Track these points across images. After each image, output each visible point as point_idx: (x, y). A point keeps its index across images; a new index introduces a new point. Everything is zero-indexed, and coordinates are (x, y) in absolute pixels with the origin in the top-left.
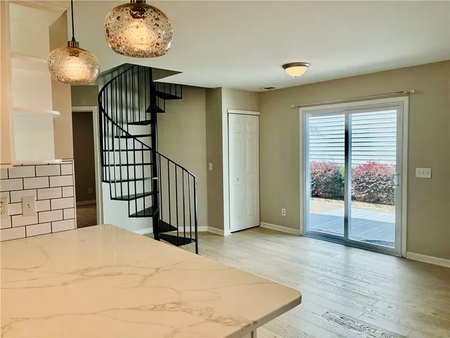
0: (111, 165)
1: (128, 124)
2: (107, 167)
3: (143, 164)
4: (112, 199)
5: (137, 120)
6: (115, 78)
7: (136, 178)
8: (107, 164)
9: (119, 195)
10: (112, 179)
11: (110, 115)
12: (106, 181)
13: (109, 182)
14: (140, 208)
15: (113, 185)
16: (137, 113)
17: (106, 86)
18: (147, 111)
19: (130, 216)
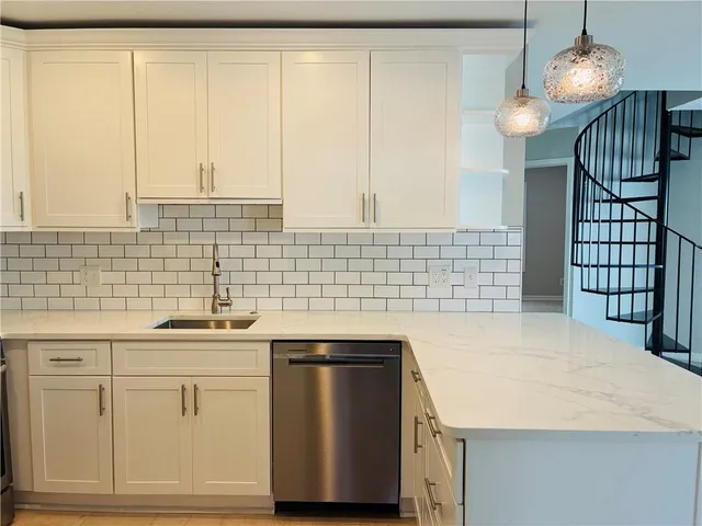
0: (586, 242)
1: (622, 181)
2: (580, 245)
3: (634, 243)
4: (583, 290)
5: (639, 175)
6: (606, 112)
7: (623, 263)
8: (580, 240)
9: (593, 286)
10: (586, 262)
11: (592, 173)
12: (577, 265)
13: (580, 266)
14: (625, 311)
15: (585, 269)
16: (639, 163)
17: (590, 126)
18: (656, 159)
19: (608, 318)
